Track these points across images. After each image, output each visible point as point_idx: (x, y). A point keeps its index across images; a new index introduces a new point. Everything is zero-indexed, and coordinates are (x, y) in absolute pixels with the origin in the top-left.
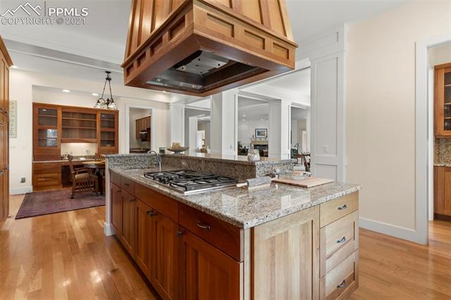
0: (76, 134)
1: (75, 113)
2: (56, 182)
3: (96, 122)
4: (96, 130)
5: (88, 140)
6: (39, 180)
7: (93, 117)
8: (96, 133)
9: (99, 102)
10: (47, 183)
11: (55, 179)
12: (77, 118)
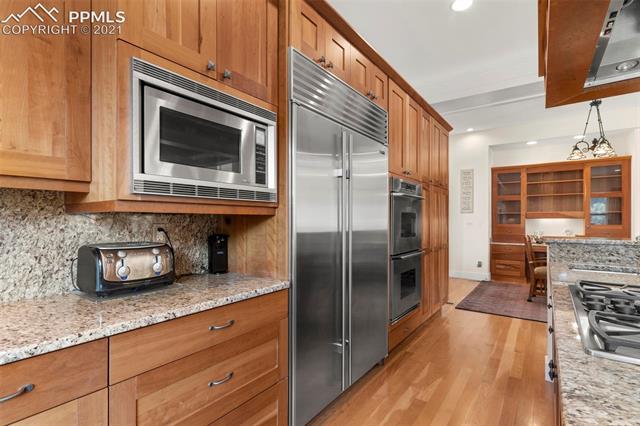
0: (548, 205)
1: (547, 173)
2: (518, 274)
3: (582, 183)
4: (582, 196)
5: (569, 213)
6: (498, 266)
7: (578, 175)
8: (582, 201)
9: (576, 148)
10: (505, 273)
11: (516, 268)
12: (550, 180)
